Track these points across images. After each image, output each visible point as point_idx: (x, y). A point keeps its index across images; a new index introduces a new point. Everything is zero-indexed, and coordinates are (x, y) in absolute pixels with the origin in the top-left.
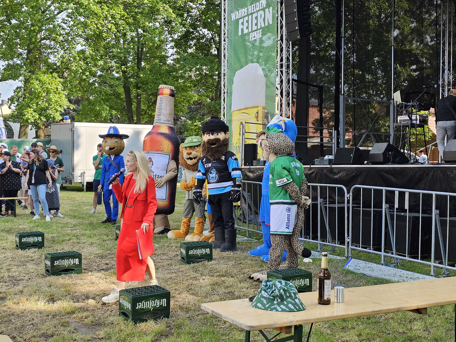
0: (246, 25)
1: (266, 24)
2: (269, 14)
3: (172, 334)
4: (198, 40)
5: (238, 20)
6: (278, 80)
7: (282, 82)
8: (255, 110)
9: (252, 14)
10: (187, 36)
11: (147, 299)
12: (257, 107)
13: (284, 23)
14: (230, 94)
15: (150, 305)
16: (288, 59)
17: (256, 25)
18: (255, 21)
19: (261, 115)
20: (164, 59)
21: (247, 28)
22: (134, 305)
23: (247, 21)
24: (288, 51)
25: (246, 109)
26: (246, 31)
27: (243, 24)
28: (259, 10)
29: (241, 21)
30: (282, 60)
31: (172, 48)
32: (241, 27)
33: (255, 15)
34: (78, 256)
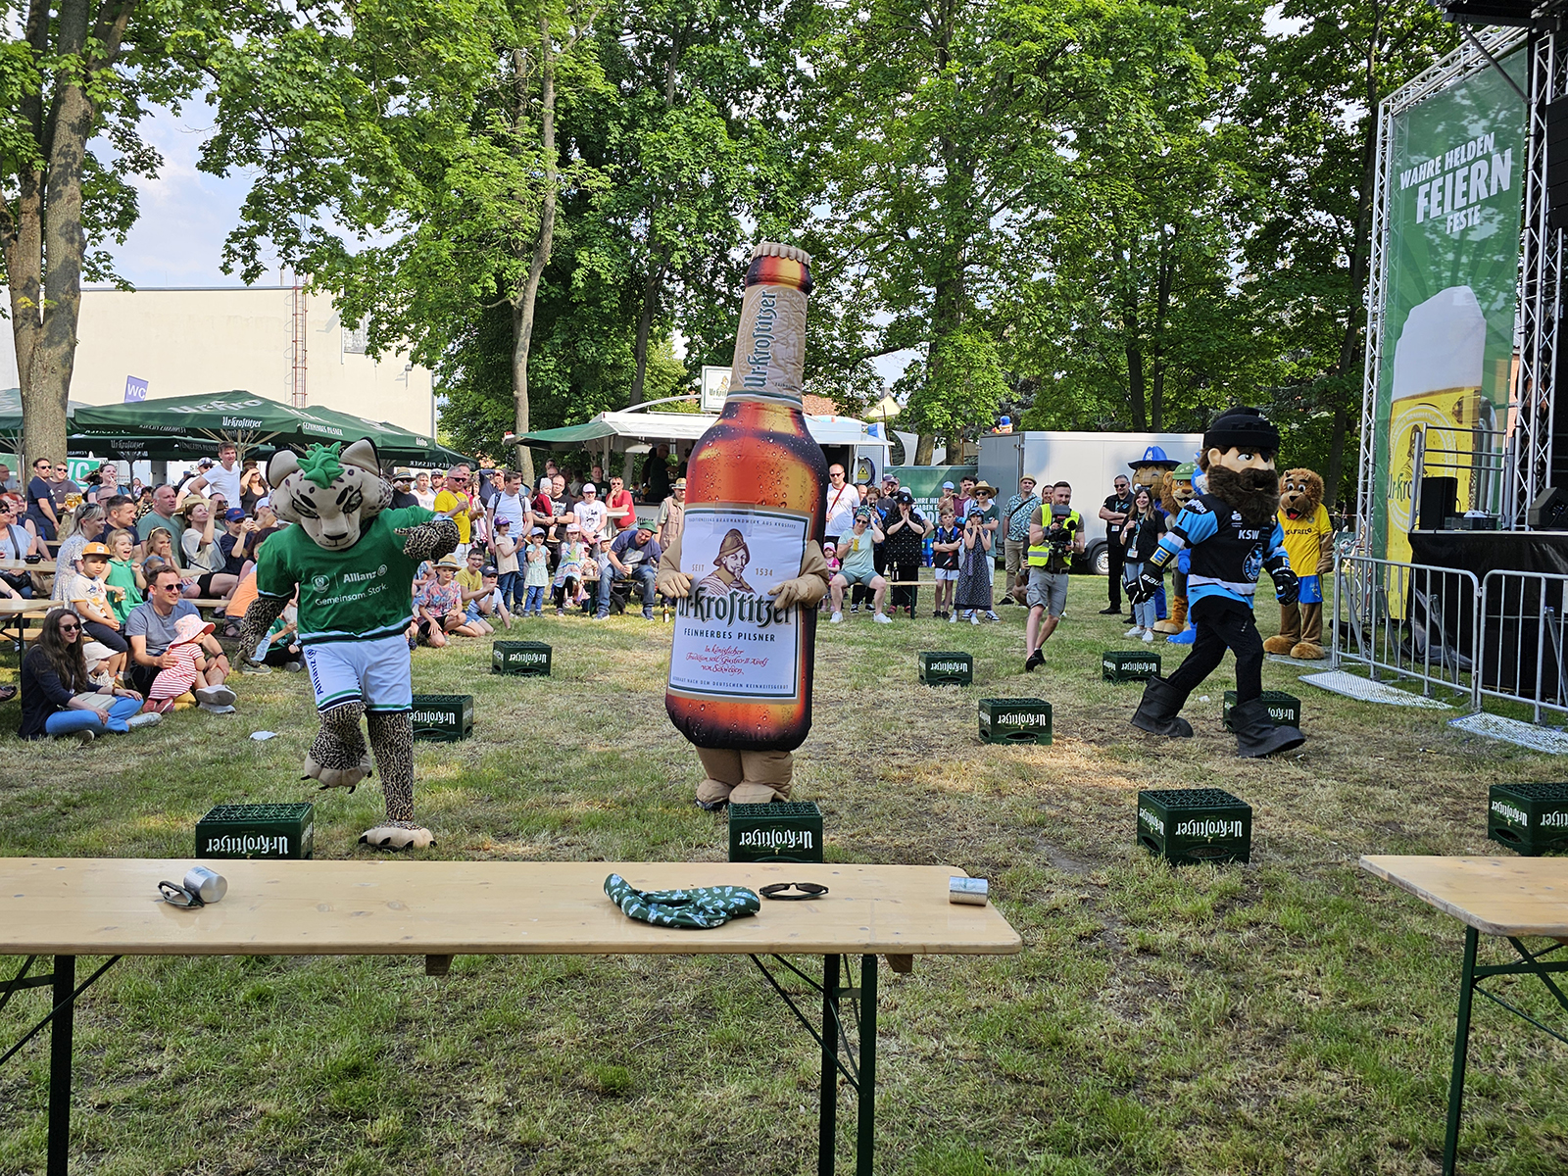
0: (1436, 197)
1: (1494, 192)
2: (1503, 169)
3: (1259, 900)
4: (1303, 237)
5: (1414, 190)
6: (1520, 323)
7: (1530, 327)
8: (1456, 397)
9: (1454, 170)
10: (1275, 232)
11: (1199, 817)
12: (1460, 389)
13: (1543, 185)
14: (1387, 361)
15: (1207, 829)
16: (1550, 272)
17: (1466, 194)
18: (1461, 187)
19: (1468, 407)
20: (1219, 285)
21: (1441, 204)
22: (1171, 828)
23: (1442, 189)
24: (1552, 251)
25: (1431, 394)
26: (1435, 212)
27: (1428, 195)
28: (1476, 159)
29: (1423, 189)
30: (1532, 275)
31: (1239, 259)
32: (1422, 202)
33: (1461, 173)
34: (1045, 709)
